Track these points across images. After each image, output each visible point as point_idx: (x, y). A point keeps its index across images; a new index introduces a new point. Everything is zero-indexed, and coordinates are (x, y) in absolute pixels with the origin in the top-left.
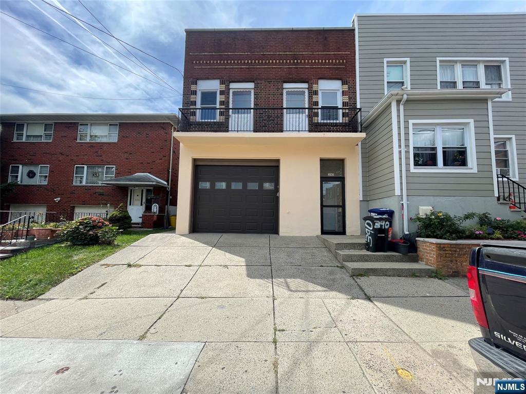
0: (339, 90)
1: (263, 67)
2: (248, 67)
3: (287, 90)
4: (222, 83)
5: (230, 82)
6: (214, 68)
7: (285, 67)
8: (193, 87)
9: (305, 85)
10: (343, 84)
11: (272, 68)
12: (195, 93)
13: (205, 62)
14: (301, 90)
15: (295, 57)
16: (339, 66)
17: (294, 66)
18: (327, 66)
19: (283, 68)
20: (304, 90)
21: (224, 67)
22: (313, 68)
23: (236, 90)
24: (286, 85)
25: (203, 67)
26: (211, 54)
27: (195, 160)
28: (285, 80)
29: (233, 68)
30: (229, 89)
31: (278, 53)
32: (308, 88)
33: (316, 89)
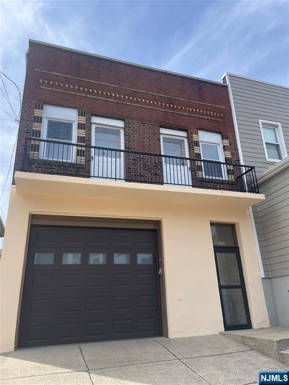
0: (219, 144)
1: (135, 105)
2: (116, 101)
3: (164, 136)
4: (81, 114)
5: (92, 115)
6: (70, 94)
7: (160, 109)
8: (37, 113)
9: (184, 134)
10: (223, 139)
11: (146, 108)
12: (39, 120)
13: (57, 84)
14: (180, 138)
15: (171, 101)
16: (217, 119)
17: (171, 111)
18: (206, 117)
19: (159, 110)
20: (183, 139)
21: (85, 95)
22: (191, 116)
23: (100, 126)
24: (163, 131)
25: (54, 89)
26: (65, 76)
27: (33, 217)
28: (162, 124)
29: (96, 99)
30: (92, 123)
31: (151, 93)
32: (187, 138)
33: (197, 140)
